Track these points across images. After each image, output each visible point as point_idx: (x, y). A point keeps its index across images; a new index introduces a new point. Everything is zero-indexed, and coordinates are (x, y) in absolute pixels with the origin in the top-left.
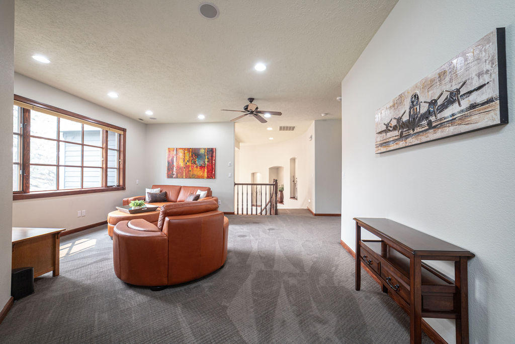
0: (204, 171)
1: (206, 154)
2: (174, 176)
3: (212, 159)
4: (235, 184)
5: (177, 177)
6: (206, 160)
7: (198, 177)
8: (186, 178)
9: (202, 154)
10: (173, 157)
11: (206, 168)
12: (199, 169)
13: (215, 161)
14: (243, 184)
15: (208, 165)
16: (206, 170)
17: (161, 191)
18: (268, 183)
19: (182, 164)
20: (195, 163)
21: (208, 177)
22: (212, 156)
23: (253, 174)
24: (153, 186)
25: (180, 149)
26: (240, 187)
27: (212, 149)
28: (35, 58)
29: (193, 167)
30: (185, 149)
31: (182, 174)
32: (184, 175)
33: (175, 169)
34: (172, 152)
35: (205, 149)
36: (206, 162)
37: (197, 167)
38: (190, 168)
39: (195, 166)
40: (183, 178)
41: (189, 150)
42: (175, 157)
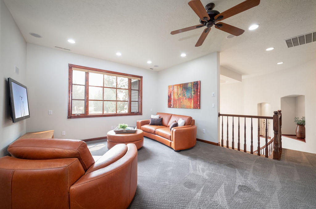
0: (191, 101)
1: (192, 87)
2: (172, 106)
3: (197, 91)
4: (219, 115)
5: (173, 107)
6: (193, 92)
7: (187, 107)
8: (179, 108)
9: (190, 87)
10: (171, 92)
11: (192, 99)
12: (187, 100)
13: (200, 92)
14: (228, 115)
15: (194, 96)
16: (192, 101)
17: (160, 118)
18: (256, 115)
19: (176, 97)
20: (184, 96)
21: (195, 108)
22: (197, 89)
23: (260, 105)
24: (158, 113)
25: (175, 85)
26: (225, 118)
27: (197, 82)
28: (69, 41)
29: (184, 99)
30: (178, 85)
31: (177, 105)
32: (178, 105)
33: (172, 101)
34: (170, 88)
35: (191, 83)
36: (193, 94)
37: (186, 99)
38: (181, 100)
39: (185, 98)
40: (177, 108)
41: (180, 85)
42: (172, 92)
